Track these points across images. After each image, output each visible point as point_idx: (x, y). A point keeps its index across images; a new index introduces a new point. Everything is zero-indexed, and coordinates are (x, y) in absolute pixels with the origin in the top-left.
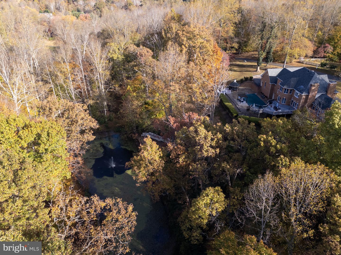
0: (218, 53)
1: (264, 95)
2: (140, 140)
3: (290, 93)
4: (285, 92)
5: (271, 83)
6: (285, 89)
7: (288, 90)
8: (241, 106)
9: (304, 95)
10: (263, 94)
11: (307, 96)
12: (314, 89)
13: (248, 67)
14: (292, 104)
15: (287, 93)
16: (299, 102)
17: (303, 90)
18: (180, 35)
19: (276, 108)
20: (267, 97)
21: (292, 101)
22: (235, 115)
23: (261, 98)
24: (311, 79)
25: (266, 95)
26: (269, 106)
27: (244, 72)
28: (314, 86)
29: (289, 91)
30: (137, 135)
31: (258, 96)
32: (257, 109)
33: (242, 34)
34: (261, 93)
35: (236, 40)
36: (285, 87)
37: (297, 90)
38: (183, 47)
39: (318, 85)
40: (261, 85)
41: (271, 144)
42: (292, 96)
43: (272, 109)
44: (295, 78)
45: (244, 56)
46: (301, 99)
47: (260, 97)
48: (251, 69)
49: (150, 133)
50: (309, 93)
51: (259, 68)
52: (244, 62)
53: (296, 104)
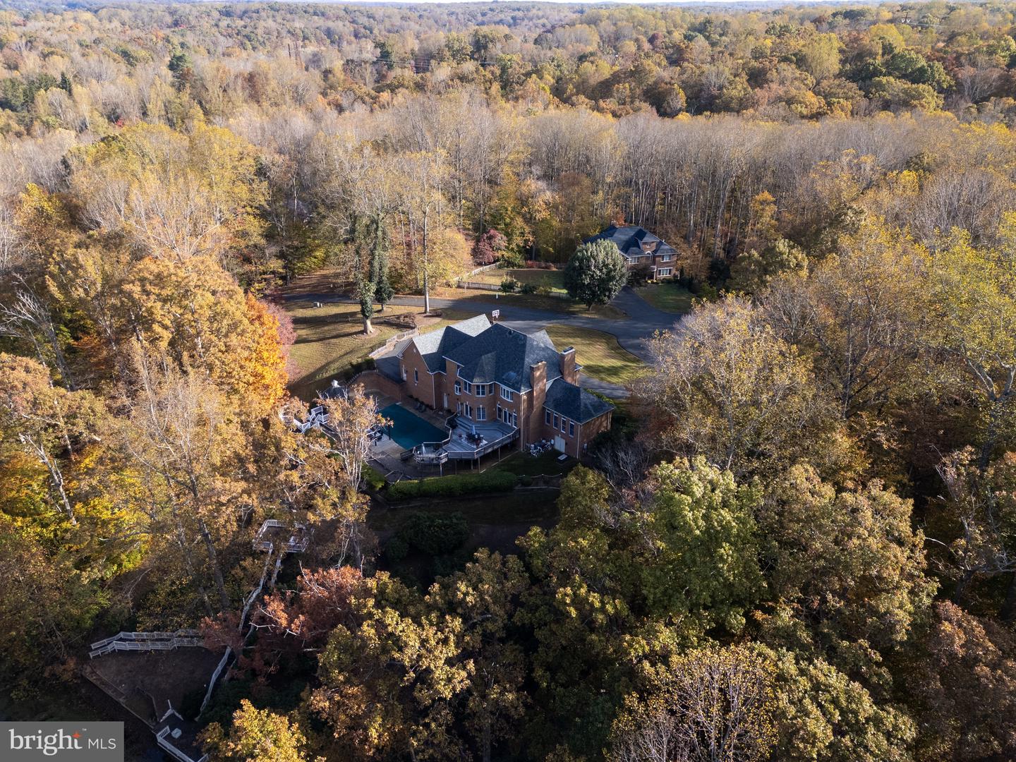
0: (265, 319)
1: (422, 403)
2: (93, 672)
3: (490, 392)
4: (478, 393)
5: (433, 371)
6: (478, 386)
7: (483, 387)
8: (383, 453)
9: (523, 393)
10: (417, 400)
11: (530, 394)
12: (540, 376)
13: (335, 323)
14: (500, 416)
15: (483, 393)
16: (518, 411)
17: (517, 383)
18: (136, 296)
19: (474, 439)
20: (431, 407)
21: (500, 410)
22: (380, 485)
23: (417, 414)
24: (524, 352)
25: (426, 403)
26: (455, 437)
27: (333, 341)
28: (538, 369)
29: (487, 390)
30: (72, 664)
31: (407, 408)
32: (433, 456)
33: (282, 229)
34: (411, 397)
35: (274, 249)
36: (477, 381)
37: (505, 384)
38: (156, 327)
39: (545, 365)
40: (405, 379)
41: (592, 605)
42: (496, 398)
43: (464, 441)
44: (489, 355)
45: (303, 287)
46: (520, 403)
47: (412, 411)
48: (348, 328)
49: (122, 634)
50: (532, 387)
51: (368, 322)
52: (316, 305)
53: (510, 415)
